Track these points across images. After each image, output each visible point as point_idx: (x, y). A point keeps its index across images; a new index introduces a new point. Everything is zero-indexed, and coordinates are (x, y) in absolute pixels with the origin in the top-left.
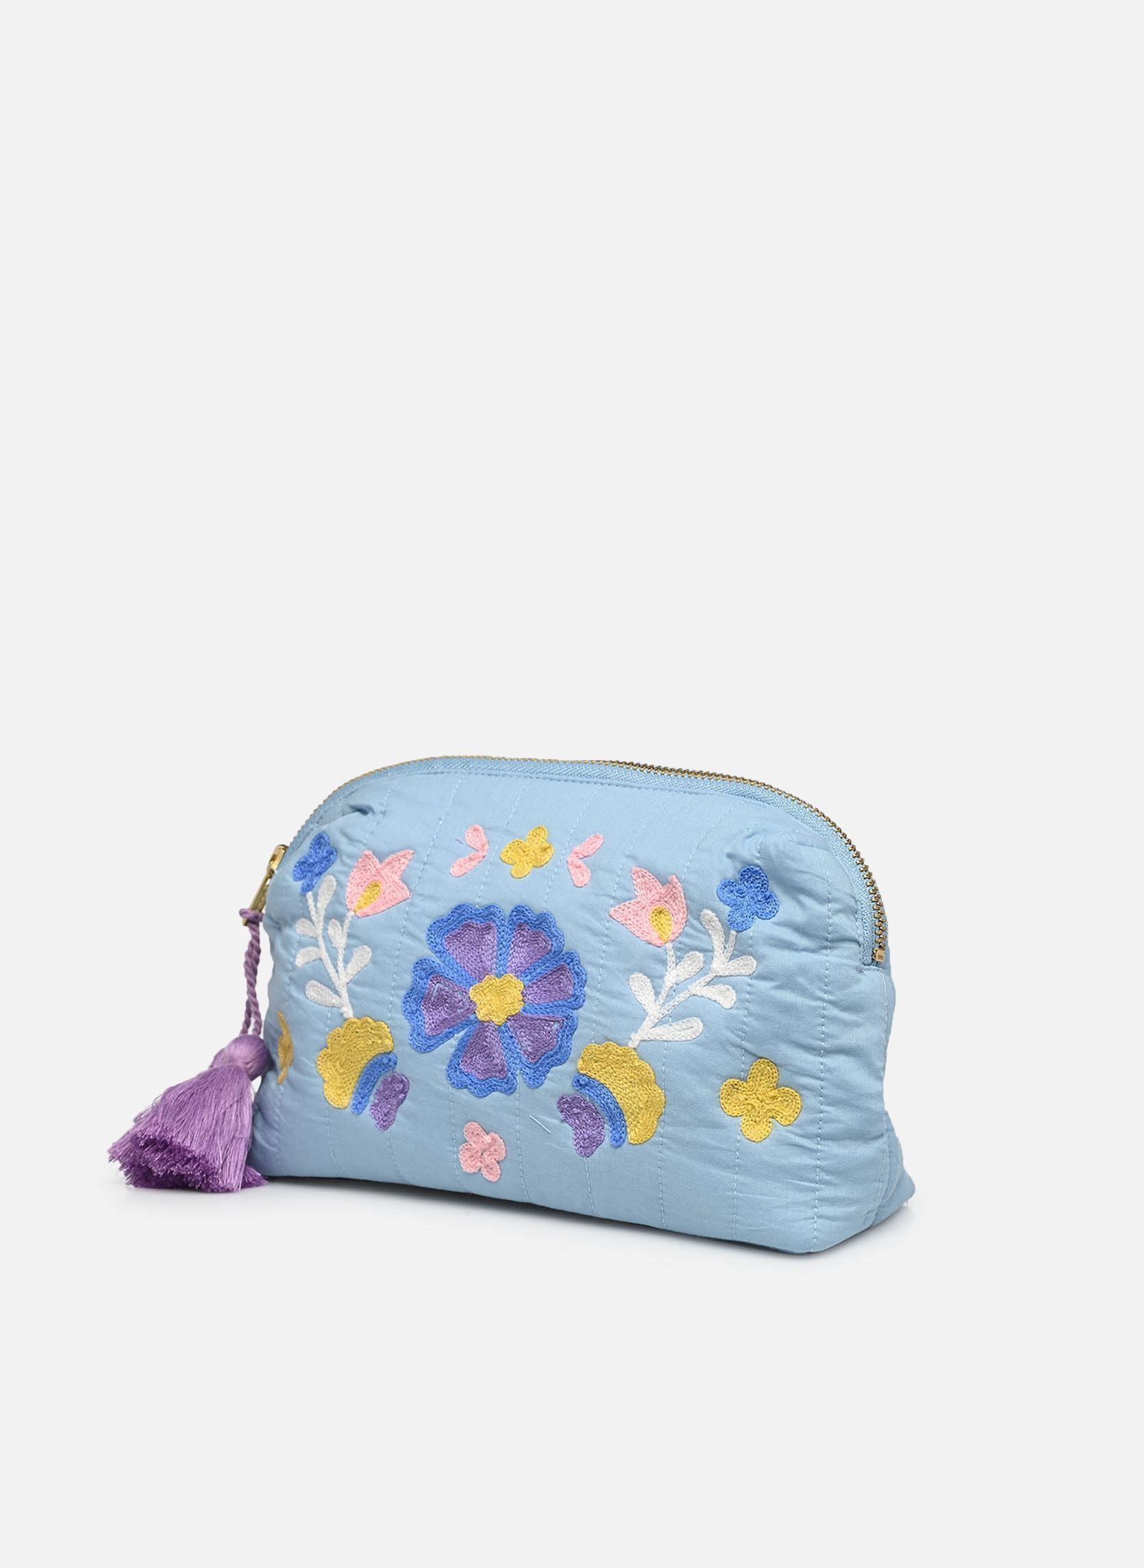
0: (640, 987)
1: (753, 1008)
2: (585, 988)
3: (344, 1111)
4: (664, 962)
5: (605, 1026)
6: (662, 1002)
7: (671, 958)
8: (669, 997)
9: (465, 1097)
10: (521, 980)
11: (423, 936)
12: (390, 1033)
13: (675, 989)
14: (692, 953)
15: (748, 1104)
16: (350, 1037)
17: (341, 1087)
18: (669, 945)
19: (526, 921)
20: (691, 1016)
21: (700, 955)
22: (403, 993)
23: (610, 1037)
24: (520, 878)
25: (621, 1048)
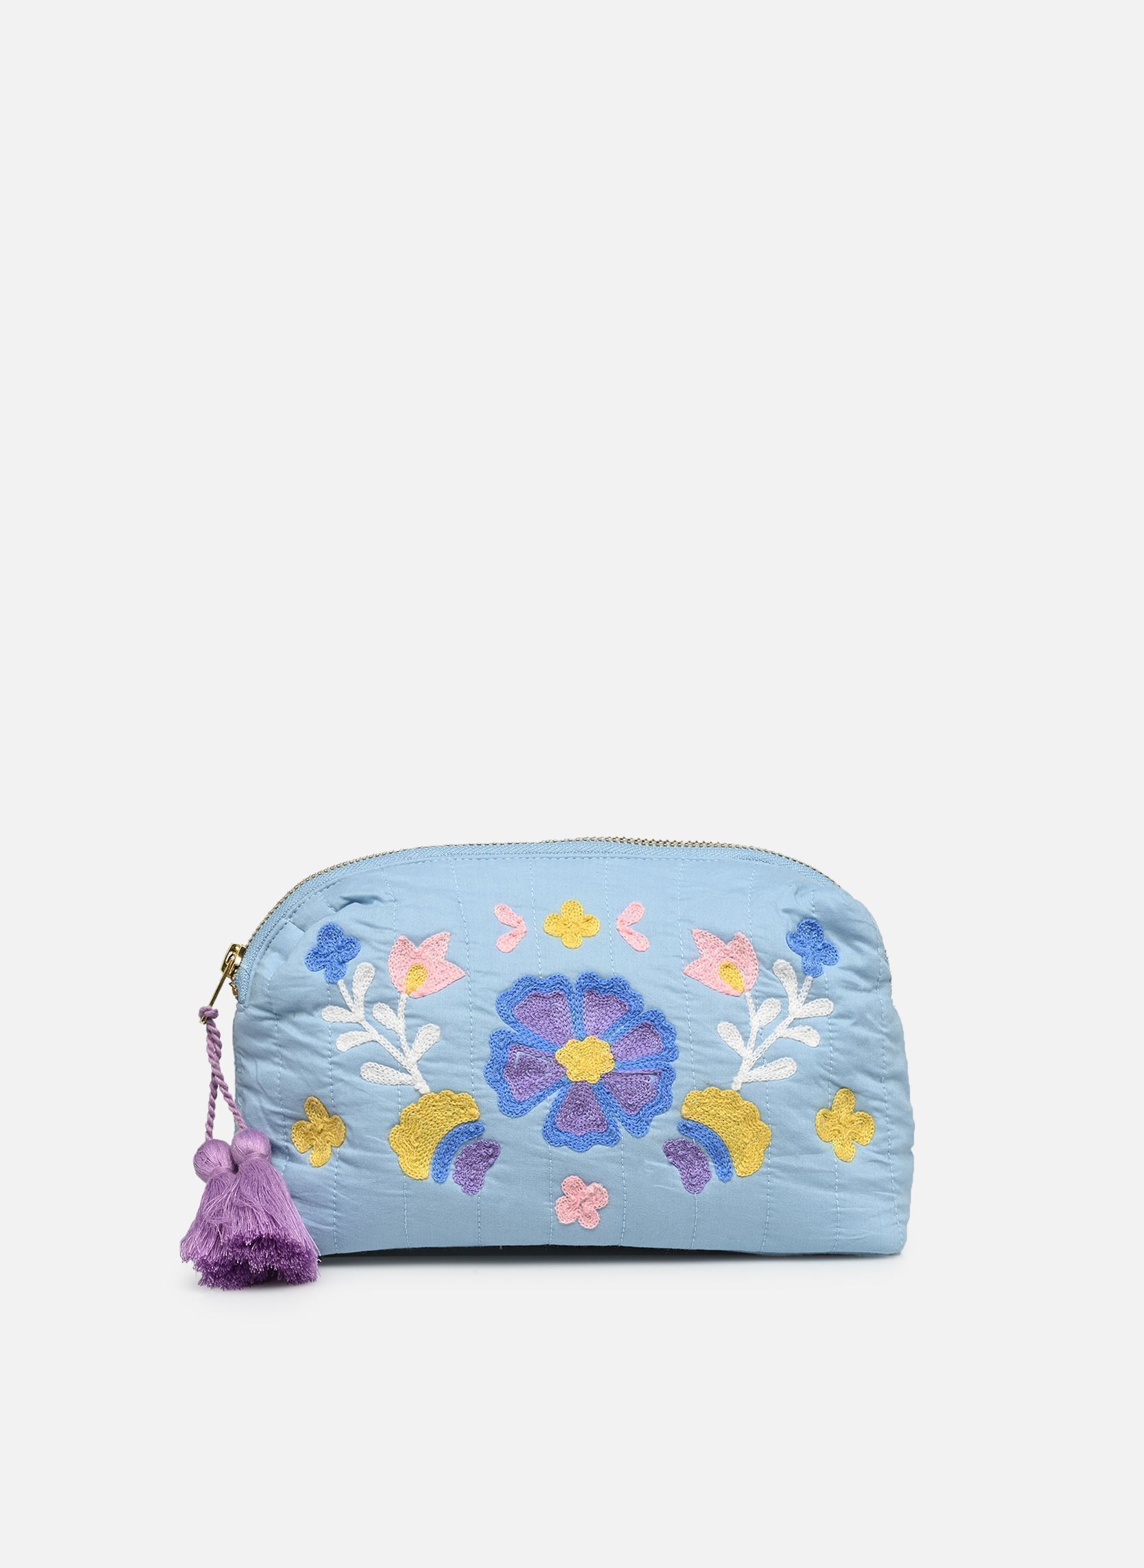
0: (728, 1034)
1: (838, 1044)
2: (677, 1041)
3: (424, 1181)
4: (746, 1010)
5: (706, 1073)
6: (753, 1045)
7: (752, 1007)
8: (759, 1041)
9: (566, 1154)
10: (605, 1040)
11: (494, 1009)
12: (476, 1102)
13: (763, 1033)
14: (769, 999)
15: (834, 1130)
16: (426, 1111)
17: (416, 1161)
18: (748, 994)
19: (596, 986)
20: (783, 1057)
21: (777, 1001)
22: (483, 1064)
23: (711, 1082)
25: (723, 1091)
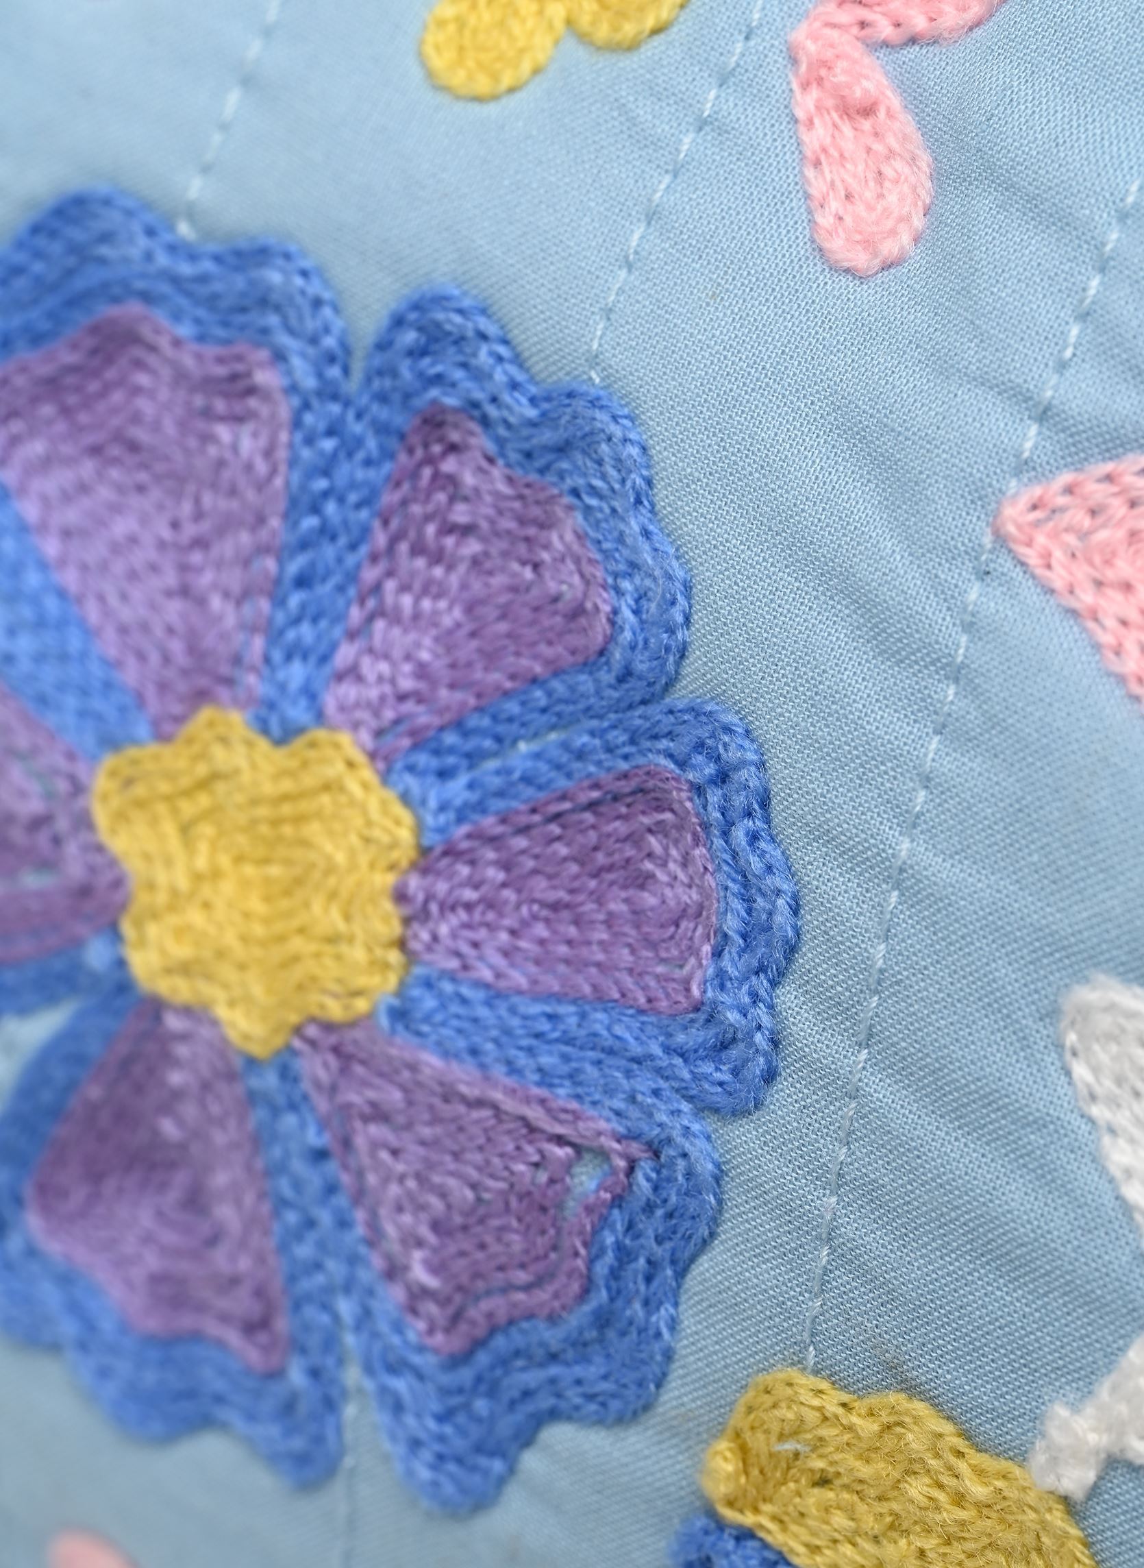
2: (787, 996)
10: (405, 798)
19: (475, 405)
24: (479, 99)
